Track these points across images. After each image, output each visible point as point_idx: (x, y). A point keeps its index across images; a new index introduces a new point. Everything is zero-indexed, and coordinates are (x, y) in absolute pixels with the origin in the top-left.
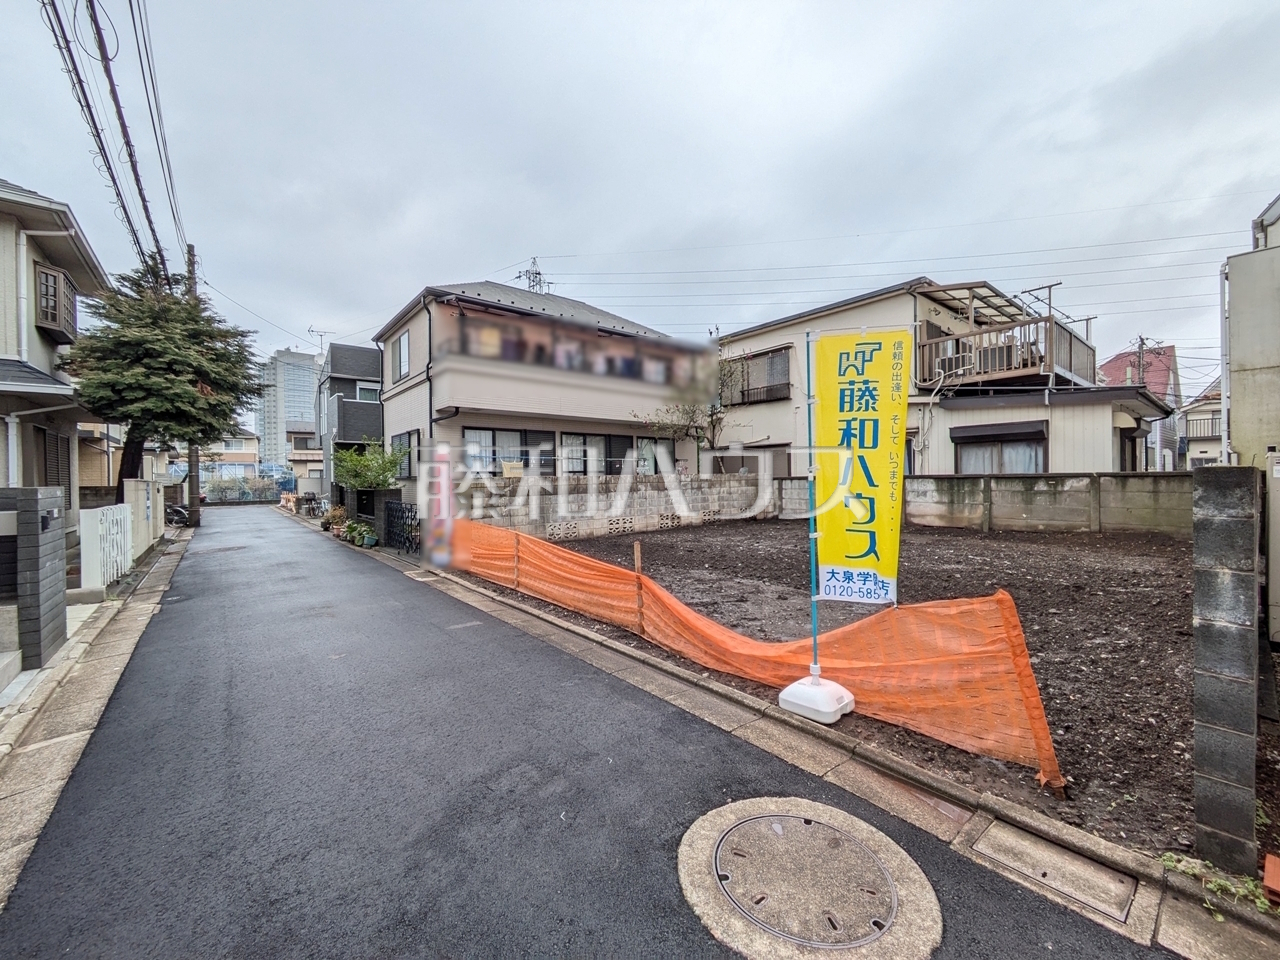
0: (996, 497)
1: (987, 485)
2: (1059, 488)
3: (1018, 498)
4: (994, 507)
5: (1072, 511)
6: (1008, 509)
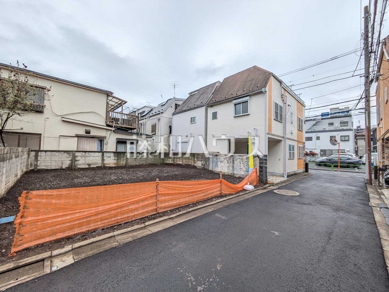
4: (128, 160)
5: (143, 160)
6: (131, 161)
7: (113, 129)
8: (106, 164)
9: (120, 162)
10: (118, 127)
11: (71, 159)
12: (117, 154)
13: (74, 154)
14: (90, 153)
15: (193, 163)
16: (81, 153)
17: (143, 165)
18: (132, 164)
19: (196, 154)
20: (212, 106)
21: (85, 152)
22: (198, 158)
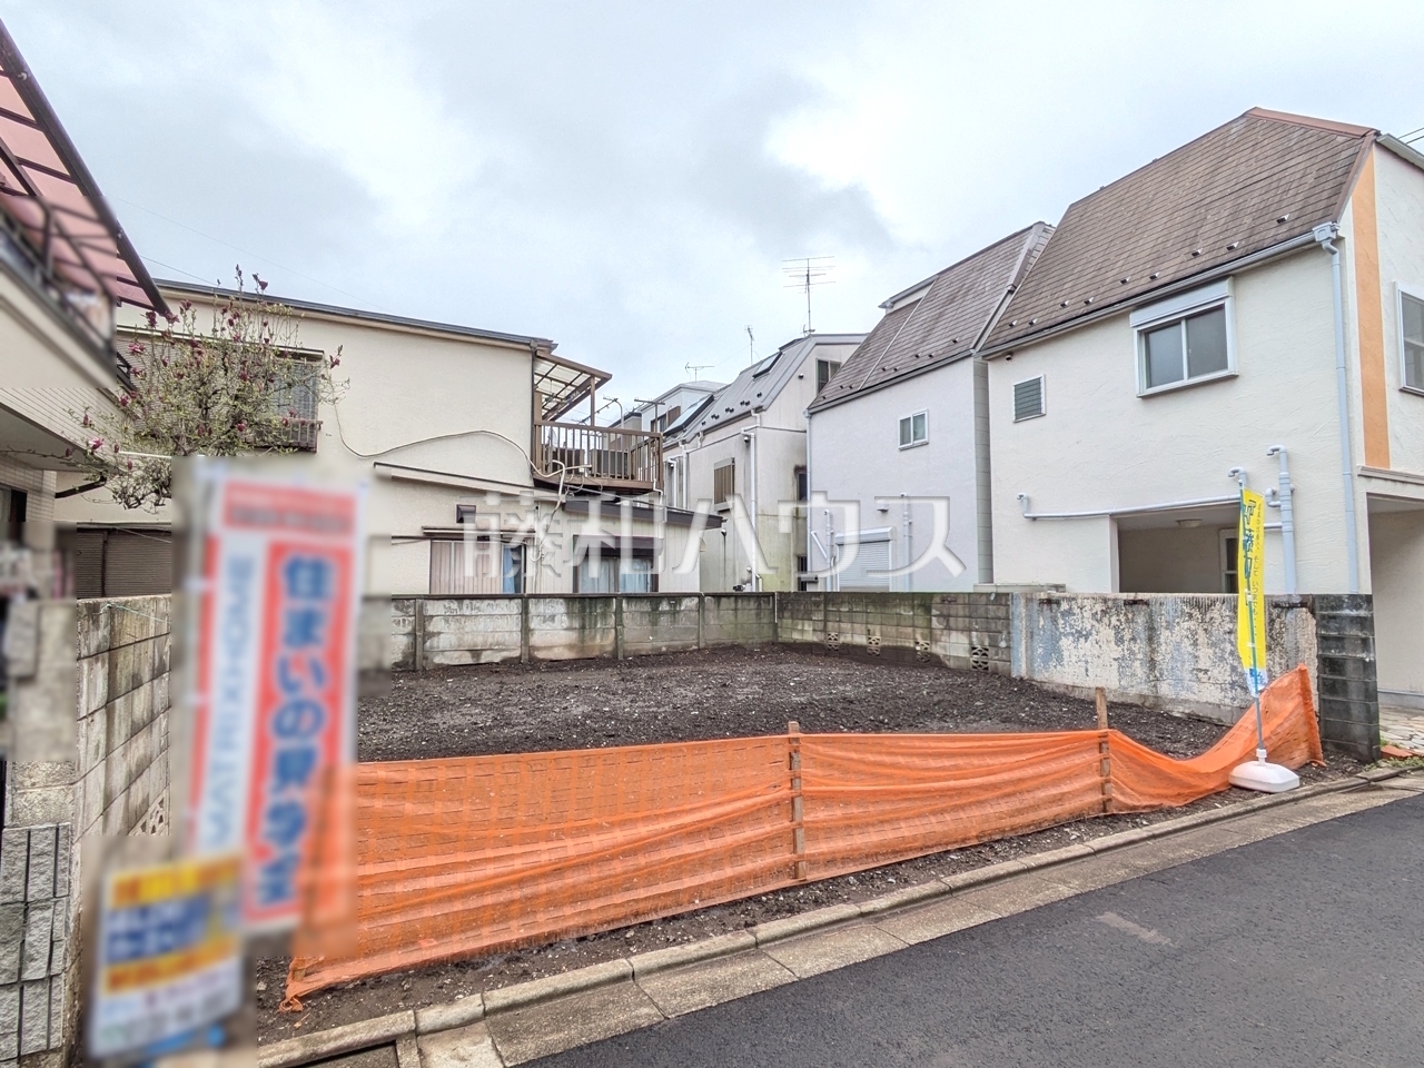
0: (627, 620)
1: (619, 606)
2: (678, 608)
3: (646, 620)
4: (624, 630)
5: (687, 629)
6: (637, 632)
7: (561, 497)
8: (538, 649)
9: (594, 638)
10: (581, 488)
11: (409, 629)
12: (582, 604)
13: (421, 607)
14: (476, 603)
15: (921, 642)
16: (446, 603)
17: (685, 652)
18: (640, 646)
19: (937, 599)
20: (1011, 353)
21: (460, 598)
22: (949, 616)
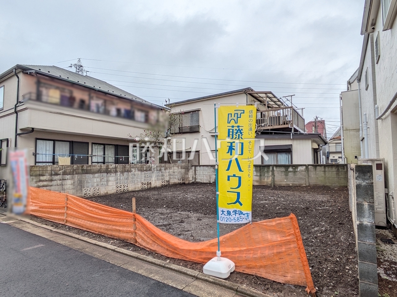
0: (276, 174)
1: (273, 169)
2: (296, 170)
3: (283, 174)
4: (275, 177)
5: (301, 178)
6: (280, 178)
9: (264, 179)
17: (300, 187)
18: (281, 183)
